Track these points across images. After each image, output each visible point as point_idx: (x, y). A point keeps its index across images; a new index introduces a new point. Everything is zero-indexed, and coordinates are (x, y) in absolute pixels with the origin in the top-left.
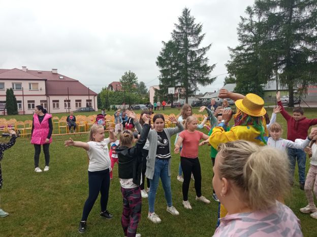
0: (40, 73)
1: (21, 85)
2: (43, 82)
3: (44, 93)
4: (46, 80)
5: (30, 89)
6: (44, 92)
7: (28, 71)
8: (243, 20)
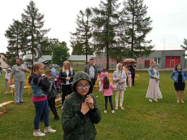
8: (78, 17)
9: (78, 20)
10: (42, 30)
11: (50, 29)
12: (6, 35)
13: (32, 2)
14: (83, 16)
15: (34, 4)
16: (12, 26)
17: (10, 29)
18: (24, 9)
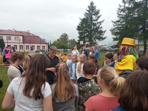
1: (11, 37)
2: (22, 37)
3: (22, 42)
7: (16, 31)
8: (120, 6)
9: (119, 9)
10: (98, 22)
11: (104, 20)
12: (77, 29)
13: (92, 2)
14: (124, 5)
15: (94, 3)
16: (81, 23)
17: (79, 24)
18: (86, 9)
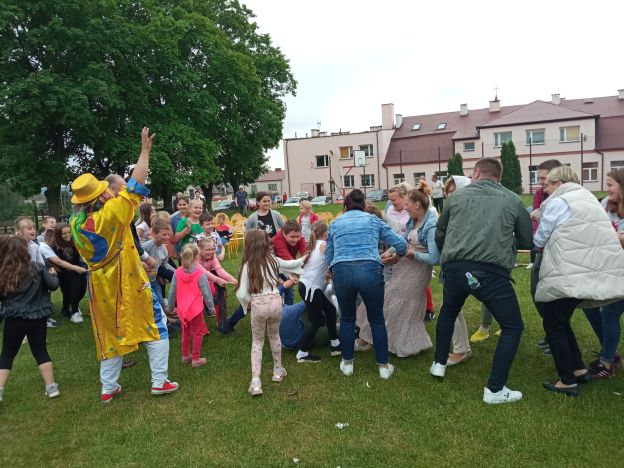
0: (589, 103)
1: (543, 133)
2: (592, 122)
3: (592, 146)
4: (597, 118)
5: (562, 139)
6: (591, 144)
7: (564, 103)
